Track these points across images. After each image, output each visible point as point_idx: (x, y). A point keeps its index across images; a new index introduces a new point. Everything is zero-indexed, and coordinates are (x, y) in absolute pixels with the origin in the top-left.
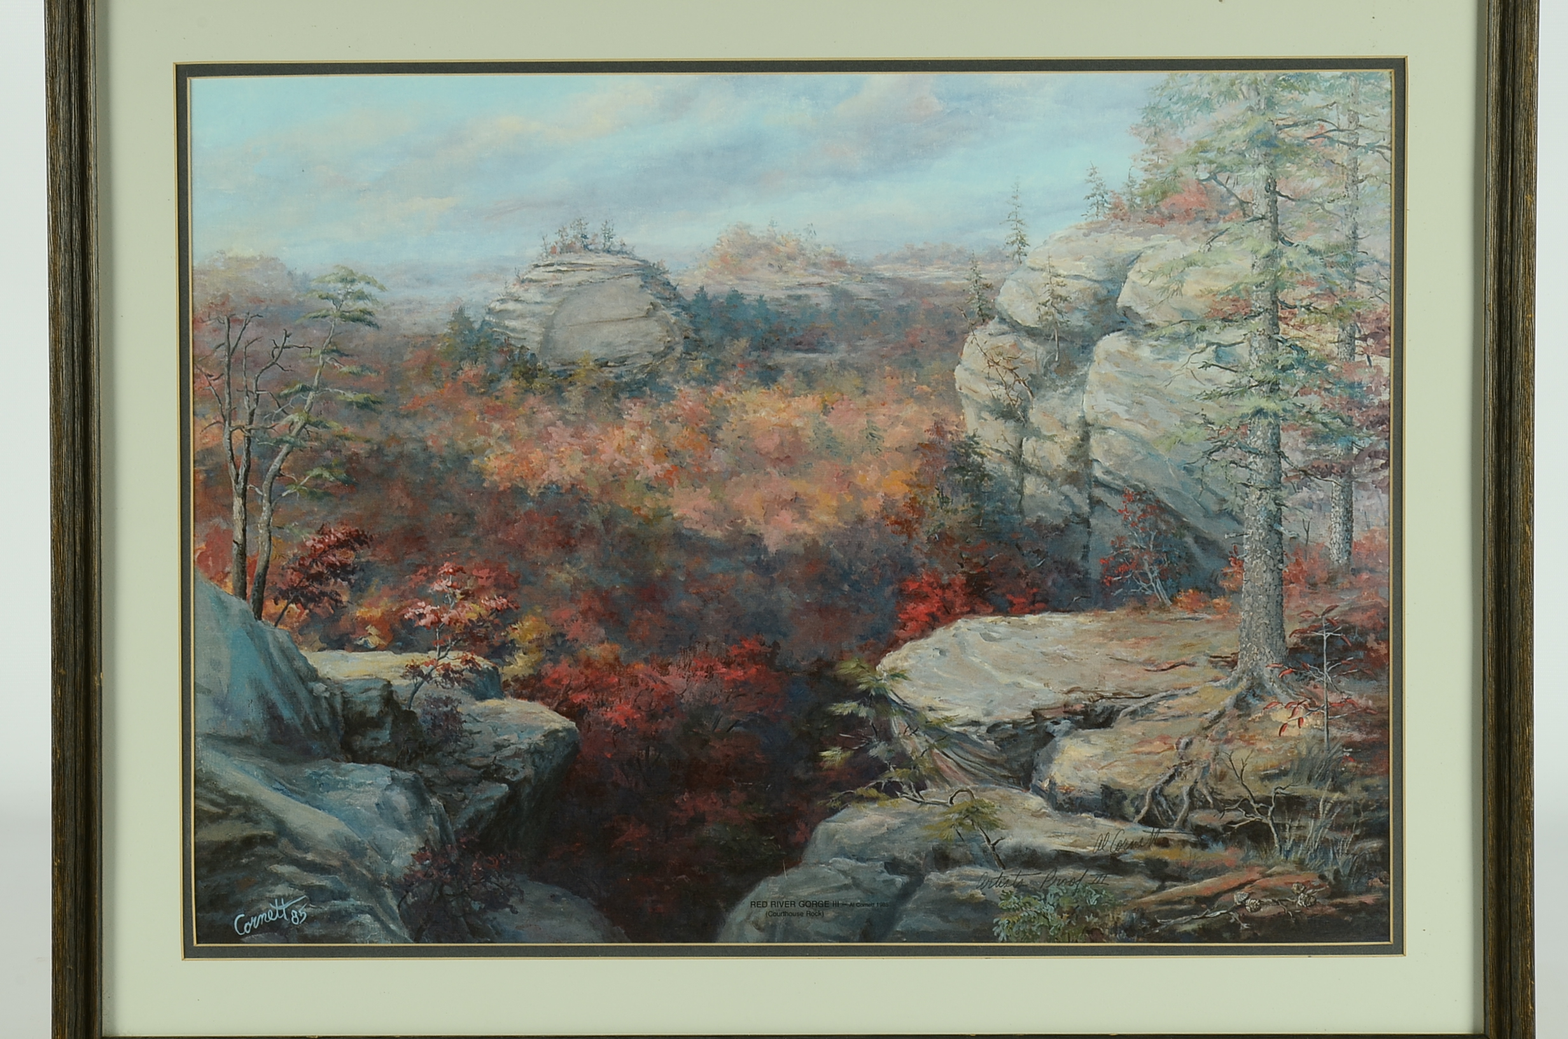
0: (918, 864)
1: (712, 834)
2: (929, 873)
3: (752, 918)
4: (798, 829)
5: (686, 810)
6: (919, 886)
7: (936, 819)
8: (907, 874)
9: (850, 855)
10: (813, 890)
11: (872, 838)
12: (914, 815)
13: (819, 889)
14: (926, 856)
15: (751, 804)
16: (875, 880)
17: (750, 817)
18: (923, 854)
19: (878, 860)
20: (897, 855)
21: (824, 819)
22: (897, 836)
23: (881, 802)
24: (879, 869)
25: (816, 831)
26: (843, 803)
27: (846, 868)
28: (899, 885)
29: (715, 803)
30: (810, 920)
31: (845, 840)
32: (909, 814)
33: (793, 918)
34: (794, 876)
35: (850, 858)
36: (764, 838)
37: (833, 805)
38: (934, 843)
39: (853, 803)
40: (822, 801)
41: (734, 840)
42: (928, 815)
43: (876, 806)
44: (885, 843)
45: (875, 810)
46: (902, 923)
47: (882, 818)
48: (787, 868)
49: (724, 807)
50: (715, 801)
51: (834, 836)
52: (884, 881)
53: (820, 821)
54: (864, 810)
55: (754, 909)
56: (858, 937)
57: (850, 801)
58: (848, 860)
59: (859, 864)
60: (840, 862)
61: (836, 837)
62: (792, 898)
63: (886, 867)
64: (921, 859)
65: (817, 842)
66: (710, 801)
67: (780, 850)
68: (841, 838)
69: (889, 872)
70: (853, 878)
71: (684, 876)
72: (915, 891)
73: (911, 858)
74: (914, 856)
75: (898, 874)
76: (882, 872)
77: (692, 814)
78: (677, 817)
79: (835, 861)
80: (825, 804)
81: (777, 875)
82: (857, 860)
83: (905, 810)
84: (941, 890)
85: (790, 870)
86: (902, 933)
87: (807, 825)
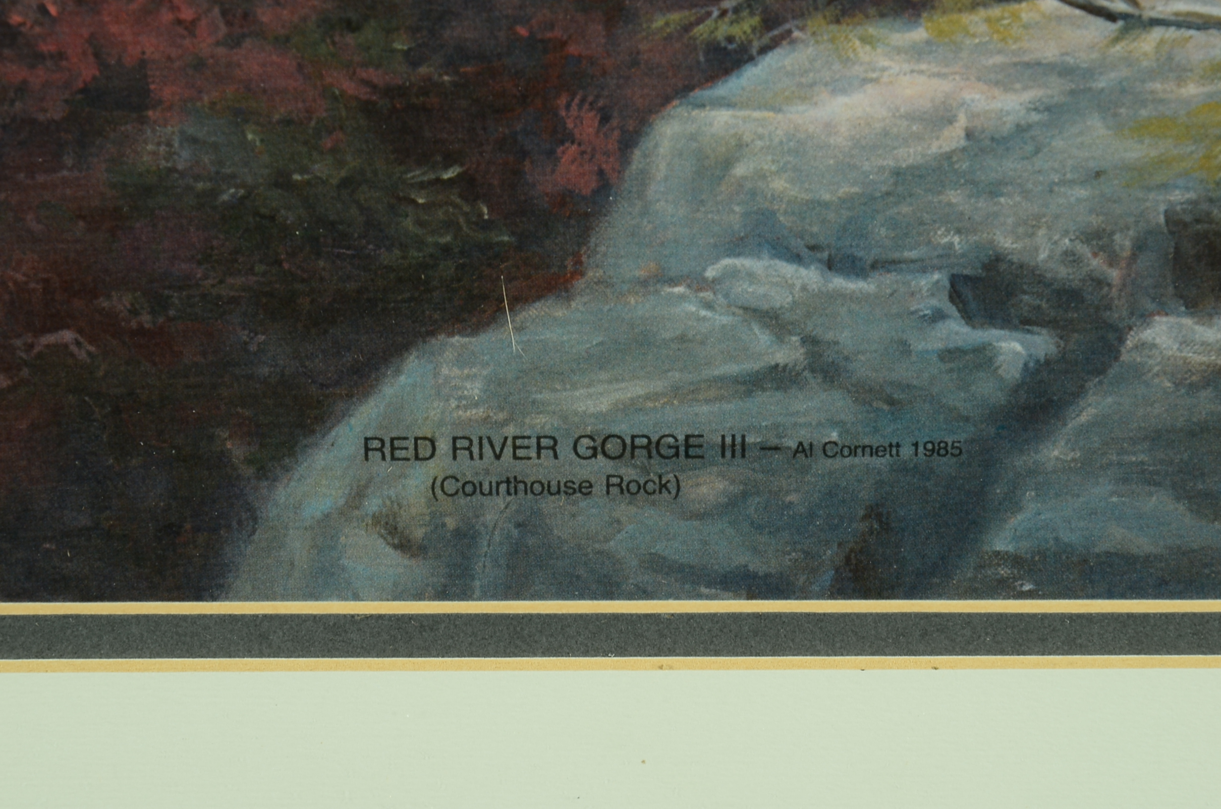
0: (1100, 282)
1: (184, 157)
2: (1145, 318)
3: (373, 505)
4: (569, 138)
5: (61, 56)
6: (1101, 371)
7: (1192, 90)
8: (1051, 324)
9: (798, 244)
10: (636, 389)
11: (897, 173)
12: (1089, 73)
13: (658, 385)
14: (1139, 247)
15: (351, 27)
16: (905, 349)
17: (349, 87)
18: (1124, 242)
19: (923, 266)
20: (1006, 243)
21: (686, 89)
22: (1010, 166)
23: (942, 21)
24: (926, 305)
25: (647, 144)
26: (770, 22)
27: (780, 299)
28: (1011, 372)
29: (190, 27)
30: (623, 510)
31: (779, 184)
32: (1065, 71)
33: (549, 504)
34: (551, 335)
35: (797, 258)
36: (416, 174)
37: (724, 30)
38: (1177, 196)
39: (816, 22)
40: (675, 17)
41: (282, 181)
42: (1152, 74)
43: (919, 34)
44: (954, 196)
45: (918, 52)
46: (1018, 521)
47: (940, 87)
48: (520, 300)
49: (233, 42)
50: (187, 14)
51: (728, 163)
52: (949, 354)
53: (666, 100)
54: (864, 53)
55: (381, 468)
56: (828, 576)
57: (801, 15)
58: (788, 269)
59: (839, 282)
60: (751, 276)
61: (740, 170)
62: (541, 423)
63: (955, 296)
64: (1113, 261)
65: (653, 190)
66: (166, 16)
67: (486, 226)
68: (762, 176)
69: (968, 317)
70: (810, 341)
71: (67, 336)
72: (1080, 392)
73: (1071, 258)
74: (1084, 250)
75: (1007, 323)
76: (938, 316)
77: (88, 71)
78: (22, 89)
79: (733, 274)
80: (687, 28)
81: (476, 329)
82: (830, 265)
83: (1049, 52)
84: (1193, 388)
85: (534, 311)
86: (1016, 560)
87: (605, 119)
